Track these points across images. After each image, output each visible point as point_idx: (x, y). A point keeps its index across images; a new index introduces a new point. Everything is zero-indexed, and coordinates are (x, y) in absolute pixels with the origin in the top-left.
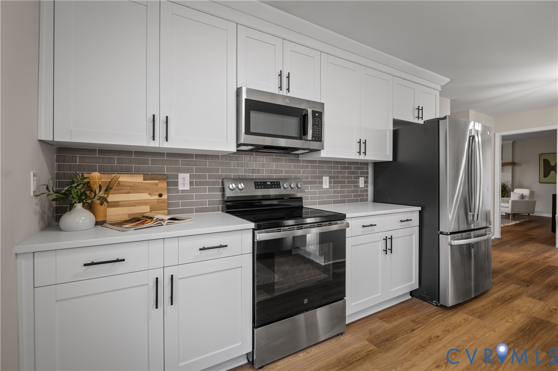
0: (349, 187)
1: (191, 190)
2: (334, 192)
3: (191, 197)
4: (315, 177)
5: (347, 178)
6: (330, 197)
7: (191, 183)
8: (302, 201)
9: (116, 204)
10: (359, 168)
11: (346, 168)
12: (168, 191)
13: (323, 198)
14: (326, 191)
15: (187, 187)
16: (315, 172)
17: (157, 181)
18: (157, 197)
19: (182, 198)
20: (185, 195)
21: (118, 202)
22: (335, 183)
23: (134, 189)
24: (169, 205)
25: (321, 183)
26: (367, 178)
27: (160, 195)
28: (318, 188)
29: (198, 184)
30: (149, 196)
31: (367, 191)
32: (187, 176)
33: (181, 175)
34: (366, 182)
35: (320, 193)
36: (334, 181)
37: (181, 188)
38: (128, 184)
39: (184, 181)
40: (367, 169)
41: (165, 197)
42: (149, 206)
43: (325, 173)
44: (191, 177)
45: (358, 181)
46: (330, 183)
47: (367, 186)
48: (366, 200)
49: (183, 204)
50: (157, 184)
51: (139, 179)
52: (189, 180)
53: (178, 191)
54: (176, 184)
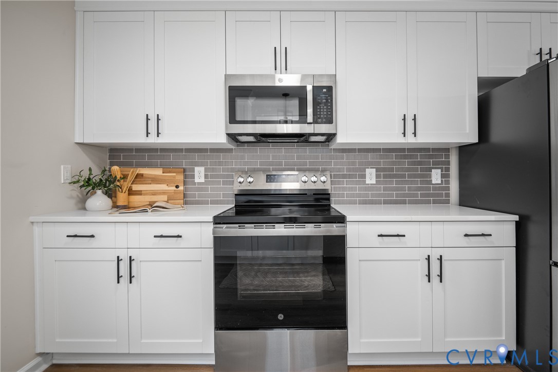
0: (412, 182)
1: (206, 183)
2: (385, 189)
3: (207, 189)
4: (354, 170)
5: (408, 170)
6: (379, 195)
7: (206, 177)
8: (328, 199)
9: (139, 193)
10: (430, 157)
11: (405, 157)
12: (185, 183)
13: (367, 195)
14: (370, 188)
15: (202, 180)
16: (354, 164)
17: (175, 174)
18: (174, 188)
19: (199, 189)
20: (201, 187)
21: (141, 191)
22: (385, 176)
23: (155, 180)
24: (185, 196)
25: (364, 176)
26: (448, 169)
27: (177, 187)
28: (357, 183)
29: (212, 176)
30: (167, 187)
31: (448, 189)
32: (202, 169)
33: (197, 169)
34: (445, 176)
35: (360, 189)
36: (384, 174)
37: (197, 180)
38: (149, 176)
39: (199, 175)
40: (448, 156)
41: (181, 188)
42: (166, 196)
43: (370, 165)
44: (206, 170)
45: (430, 176)
46: (378, 176)
47: (448, 182)
48: (448, 202)
49: (200, 196)
50: (174, 177)
51: (158, 172)
52: (204, 173)
53: (194, 184)
54: (193, 177)
